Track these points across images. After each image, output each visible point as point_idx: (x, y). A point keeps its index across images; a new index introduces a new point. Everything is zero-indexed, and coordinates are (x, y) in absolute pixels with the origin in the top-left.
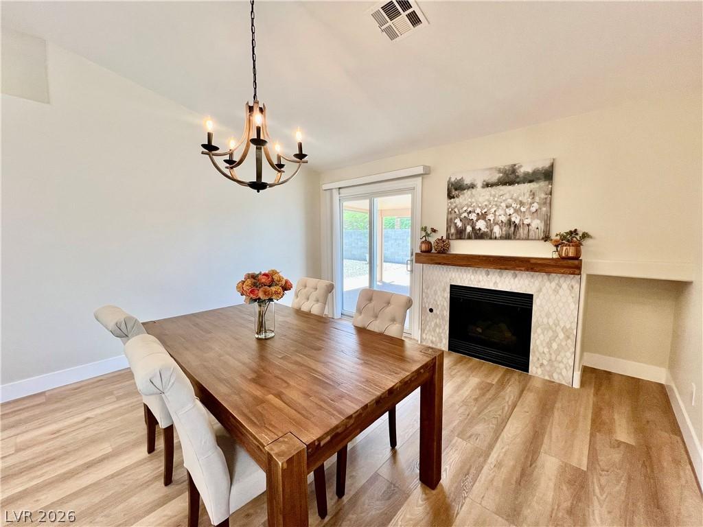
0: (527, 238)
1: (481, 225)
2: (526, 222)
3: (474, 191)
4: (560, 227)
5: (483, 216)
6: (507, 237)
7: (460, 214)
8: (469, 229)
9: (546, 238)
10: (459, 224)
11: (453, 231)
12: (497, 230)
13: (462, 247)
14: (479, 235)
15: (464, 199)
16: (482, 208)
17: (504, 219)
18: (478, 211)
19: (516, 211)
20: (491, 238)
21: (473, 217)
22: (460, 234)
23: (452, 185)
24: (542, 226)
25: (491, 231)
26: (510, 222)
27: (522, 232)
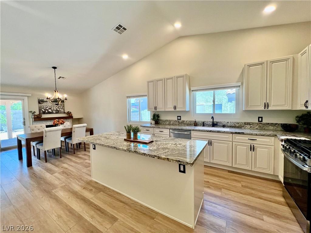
0: (61, 113)
1: (50, 110)
2: (60, 110)
3: (47, 103)
4: (66, 111)
5: (50, 109)
6: (57, 113)
7: (43, 108)
8: (47, 111)
9: (64, 113)
10: (44, 110)
11: (41, 112)
12: (54, 111)
13: (44, 116)
14: (49, 113)
15: (44, 104)
16: (50, 107)
17: (55, 109)
18: (49, 107)
19: (58, 108)
20: (53, 113)
21: (48, 109)
22: (44, 113)
23: (40, 100)
24: (63, 111)
25: (53, 112)
26: (57, 110)
27: (60, 112)
